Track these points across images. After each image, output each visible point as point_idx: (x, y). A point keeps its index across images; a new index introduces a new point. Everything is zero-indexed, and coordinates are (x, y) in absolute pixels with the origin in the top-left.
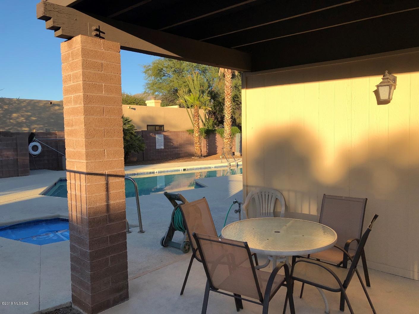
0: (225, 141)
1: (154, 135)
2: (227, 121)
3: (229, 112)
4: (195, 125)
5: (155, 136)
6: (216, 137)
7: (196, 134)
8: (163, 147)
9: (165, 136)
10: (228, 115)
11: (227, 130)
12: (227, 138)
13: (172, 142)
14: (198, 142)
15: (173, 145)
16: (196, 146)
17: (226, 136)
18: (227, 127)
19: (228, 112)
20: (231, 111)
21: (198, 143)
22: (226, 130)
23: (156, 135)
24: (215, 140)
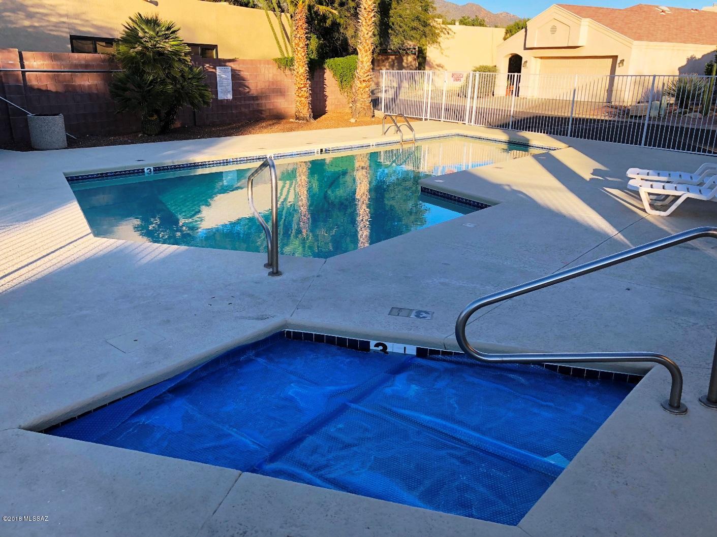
0: (359, 85)
1: (213, 68)
2: (366, 42)
3: (371, 22)
4: (299, 49)
5: (214, 70)
6: (326, 75)
7: (300, 69)
8: (230, 97)
9: (233, 70)
10: (368, 28)
11: (365, 63)
12: (364, 79)
13: (247, 84)
14: (305, 87)
15: (248, 92)
16: (300, 95)
17: (362, 74)
18: (364, 55)
19: (368, 21)
20: (373, 19)
21: (304, 89)
22: (362, 62)
23: (217, 68)
24: (323, 83)
